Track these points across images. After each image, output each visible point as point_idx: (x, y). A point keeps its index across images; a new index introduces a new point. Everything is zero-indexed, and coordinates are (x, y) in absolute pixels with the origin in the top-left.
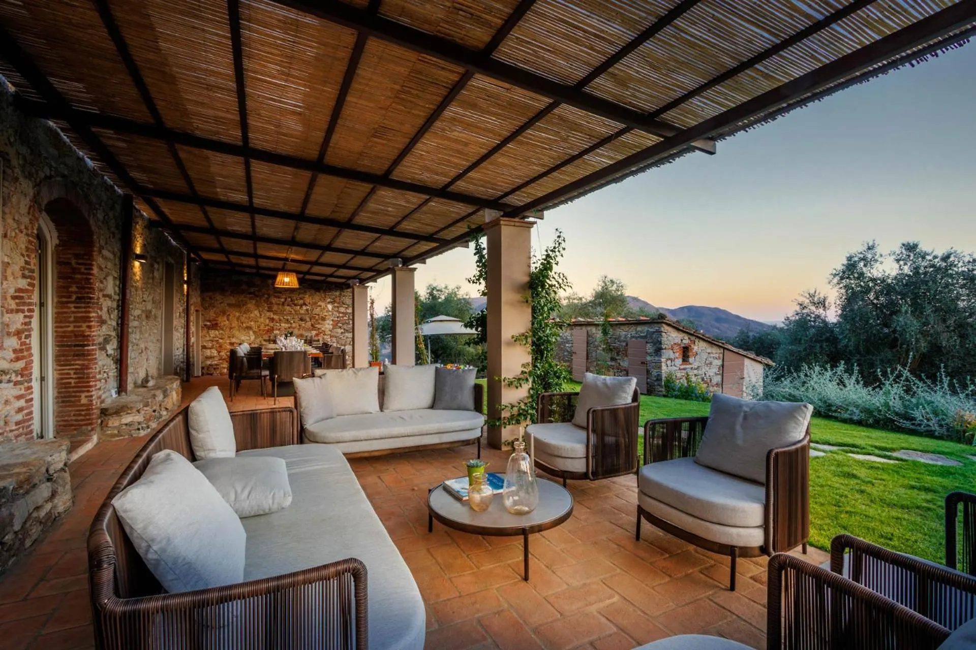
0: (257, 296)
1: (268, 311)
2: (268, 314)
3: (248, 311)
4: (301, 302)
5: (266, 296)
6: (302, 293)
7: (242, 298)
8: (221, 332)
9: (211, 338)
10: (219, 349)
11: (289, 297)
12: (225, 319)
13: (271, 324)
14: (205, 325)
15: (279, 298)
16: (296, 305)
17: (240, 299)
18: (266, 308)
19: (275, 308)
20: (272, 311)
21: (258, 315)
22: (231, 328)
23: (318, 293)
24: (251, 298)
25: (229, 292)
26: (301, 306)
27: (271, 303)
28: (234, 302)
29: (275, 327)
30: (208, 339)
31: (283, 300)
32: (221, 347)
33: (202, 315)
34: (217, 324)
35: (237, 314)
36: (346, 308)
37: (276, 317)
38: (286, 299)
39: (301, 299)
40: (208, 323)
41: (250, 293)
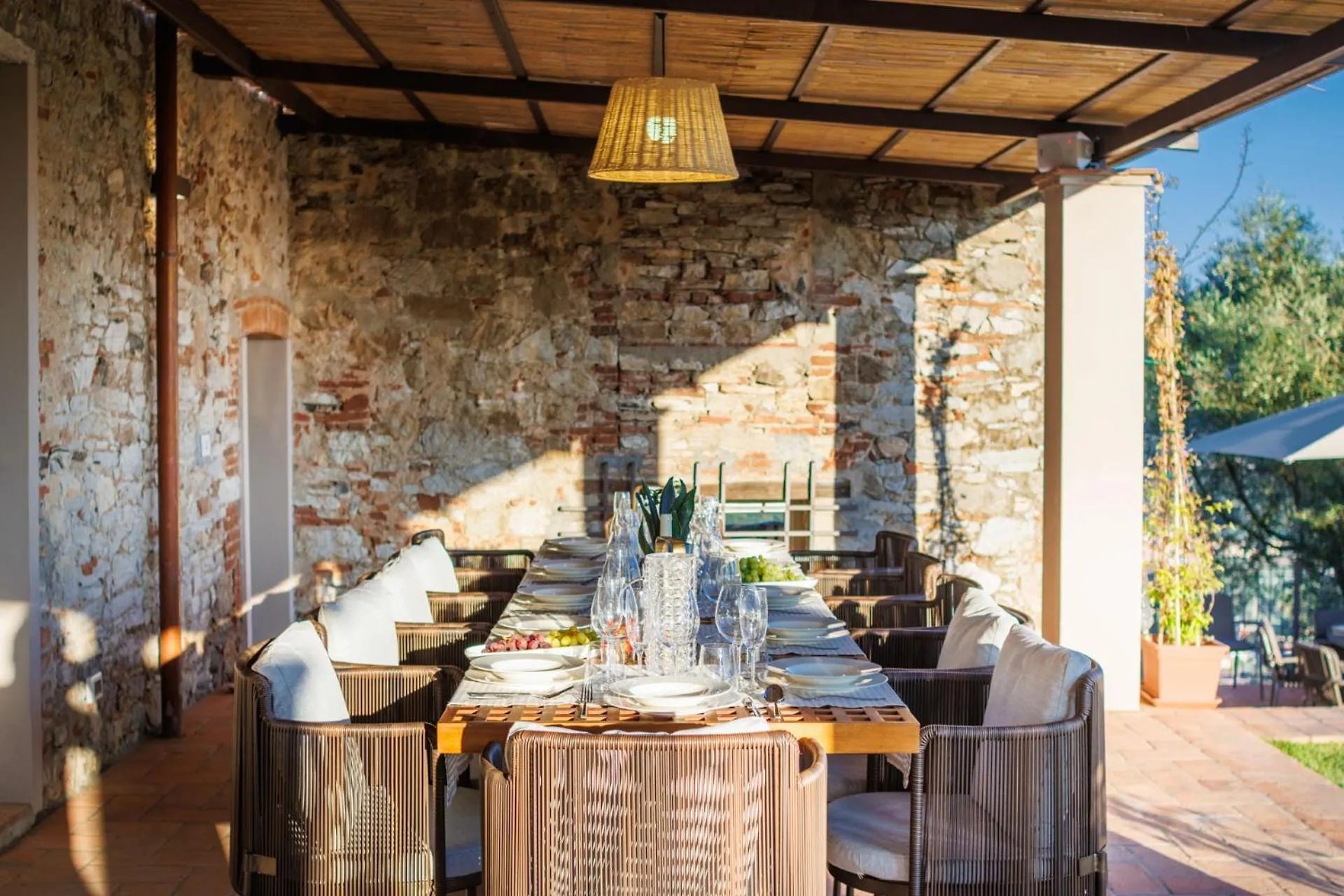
0: (544, 255)
1: (596, 332)
2: (594, 346)
3: (495, 335)
4: (758, 278)
5: (585, 253)
6: (764, 234)
7: (470, 264)
8: (380, 440)
9: (338, 474)
10: (370, 526)
11: (701, 256)
12: (397, 372)
13: (611, 402)
14: (312, 407)
15: (648, 261)
16: (728, 297)
17: (464, 274)
18: (587, 318)
19: (627, 313)
20: (613, 331)
21: (550, 352)
22: (425, 422)
23: (842, 231)
24: (512, 269)
25: (414, 240)
26: (758, 301)
27: (611, 292)
28: (435, 288)
29: (629, 415)
30: (323, 474)
31: (666, 272)
32: (378, 515)
33: (299, 356)
34: (361, 401)
35: (452, 351)
36: (994, 310)
37: (629, 362)
38: (682, 266)
39: (755, 263)
40: (326, 399)
41: (511, 241)
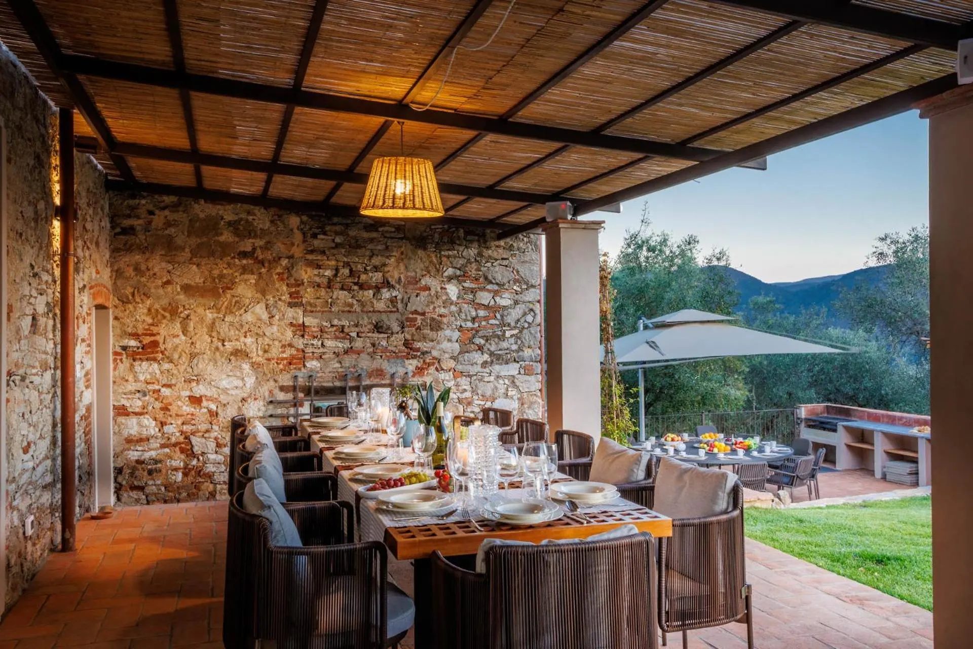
0: (262, 263)
1: (291, 305)
2: (290, 313)
3: (237, 305)
4: (377, 277)
5: (284, 262)
6: (380, 253)
7: (221, 268)
8: (166, 366)
9: (140, 386)
10: (160, 416)
11: (347, 264)
12: (177, 328)
13: (300, 343)
14: (124, 348)
15: (319, 267)
16: (362, 287)
17: (216, 272)
18: (286, 297)
19: (308, 295)
20: (301, 304)
21: (265, 316)
22: (193, 356)
23: (420, 252)
24: (245, 270)
25: (187, 254)
26: (377, 289)
27: (299, 283)
28: (199, 280)
29: (309, 350)
30: (131, 386)
31: (328, 273)
32: (165, 409)
33: (116, 318)
34: (155, 344)
35: (210, 315)
36: (496, 293)
37: (310, 321)
38: (337, 270)
39: (376, 269)
40: (133, 343)
41: (244, 255)
